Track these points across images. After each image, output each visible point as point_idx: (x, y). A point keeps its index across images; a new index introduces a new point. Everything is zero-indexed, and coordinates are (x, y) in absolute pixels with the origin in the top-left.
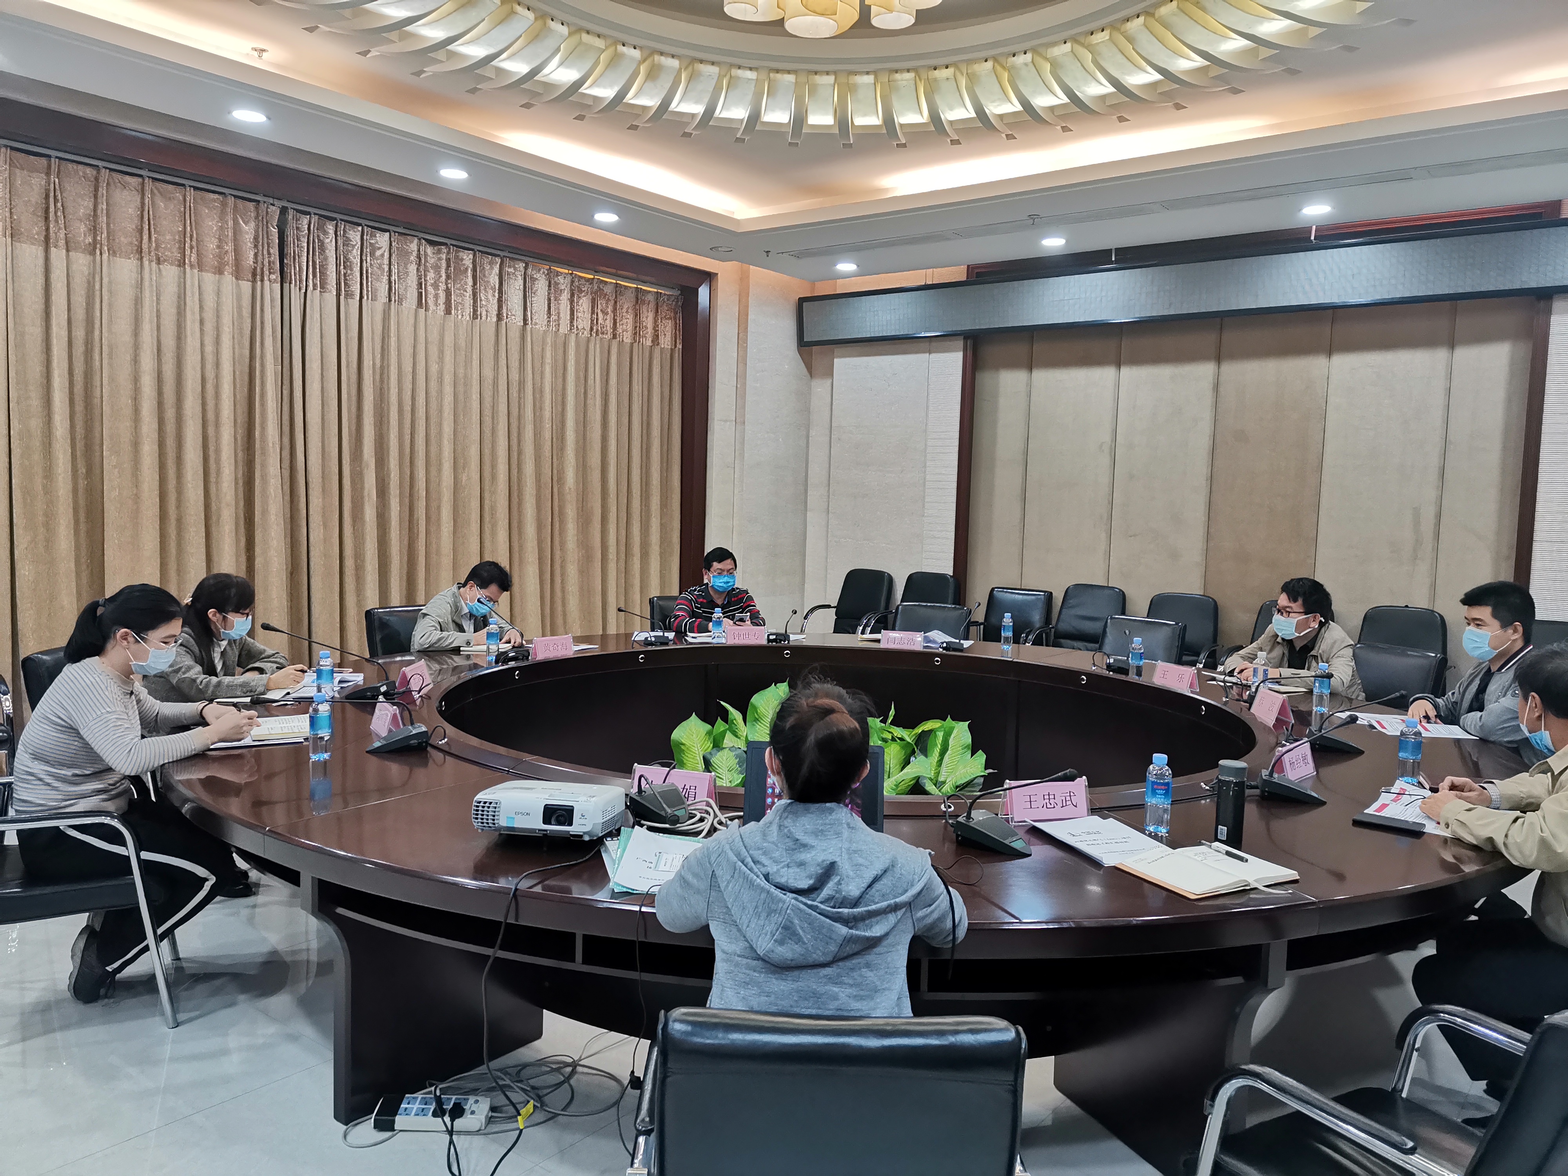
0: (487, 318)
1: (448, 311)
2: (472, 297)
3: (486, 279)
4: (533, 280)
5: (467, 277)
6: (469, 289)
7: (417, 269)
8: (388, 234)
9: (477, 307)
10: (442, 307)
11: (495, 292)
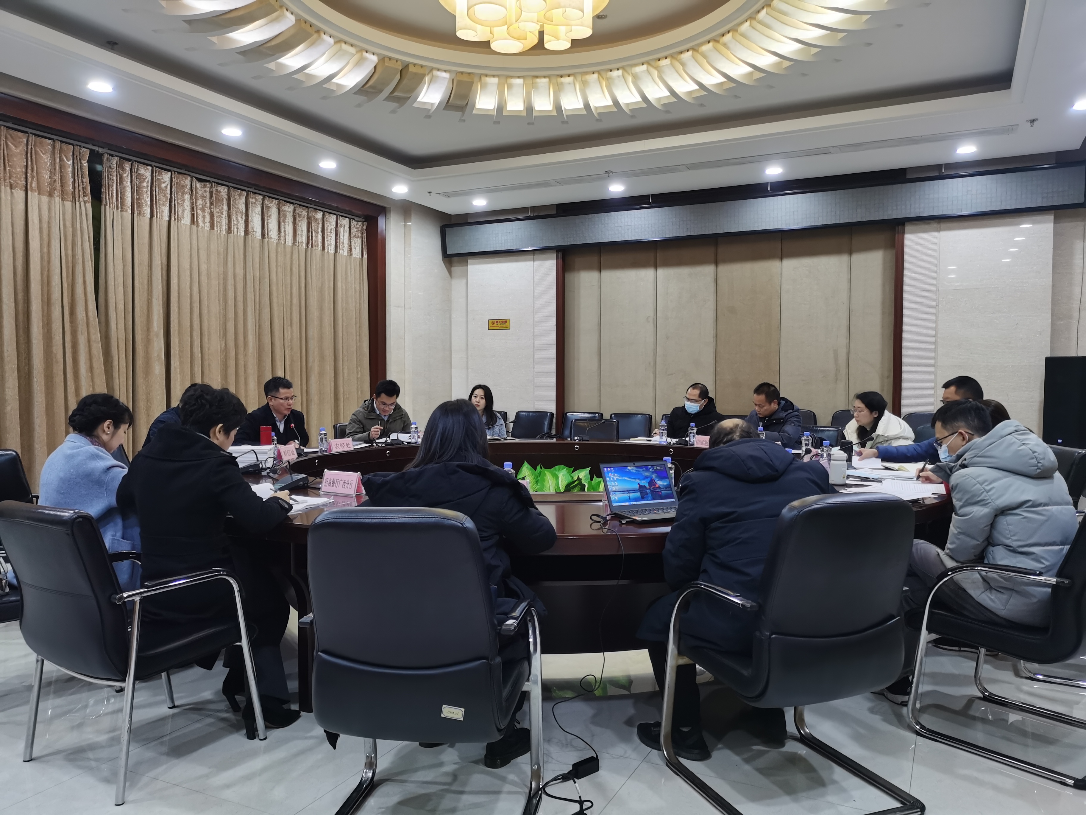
0: (237, 233)
1: (212, 227)
2: (227, 218)
3: (236, 207)
4: (268, 208)
5: (223, 204)
6: (225, 213)
7: (190, 198)
8: (169, 173)
9: (231, 225)
10: (208, 224)
11: (242, 215)
